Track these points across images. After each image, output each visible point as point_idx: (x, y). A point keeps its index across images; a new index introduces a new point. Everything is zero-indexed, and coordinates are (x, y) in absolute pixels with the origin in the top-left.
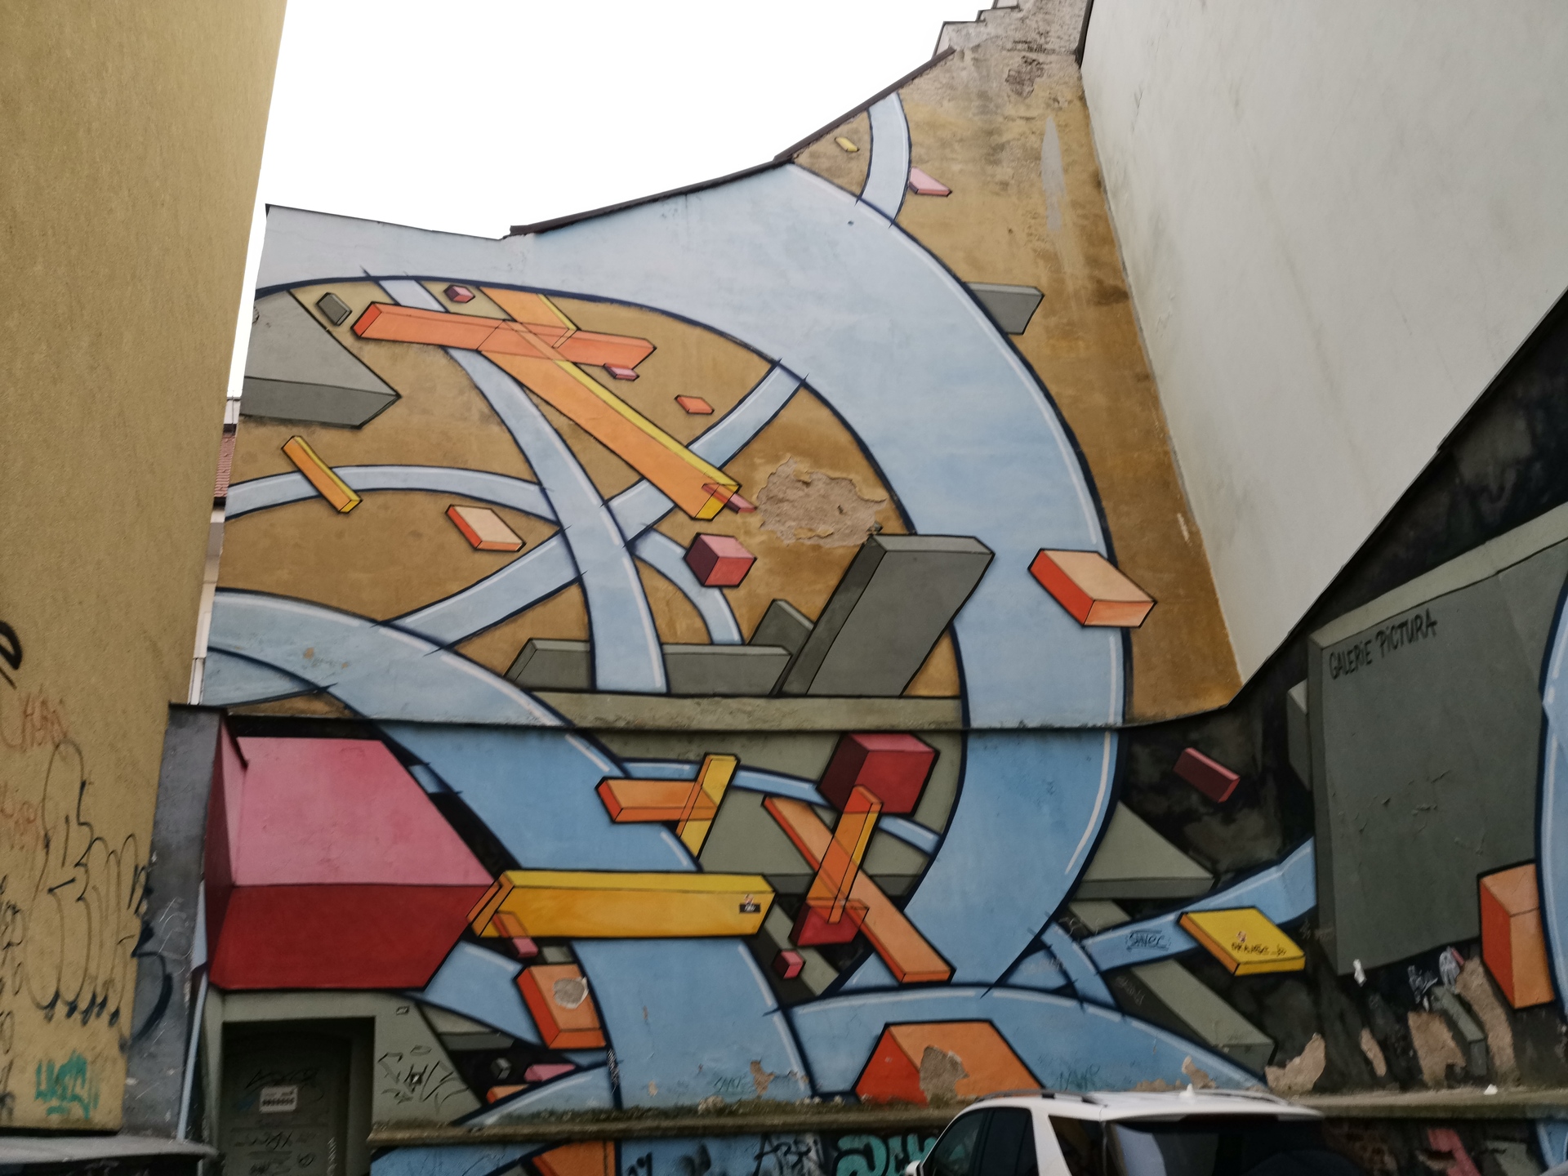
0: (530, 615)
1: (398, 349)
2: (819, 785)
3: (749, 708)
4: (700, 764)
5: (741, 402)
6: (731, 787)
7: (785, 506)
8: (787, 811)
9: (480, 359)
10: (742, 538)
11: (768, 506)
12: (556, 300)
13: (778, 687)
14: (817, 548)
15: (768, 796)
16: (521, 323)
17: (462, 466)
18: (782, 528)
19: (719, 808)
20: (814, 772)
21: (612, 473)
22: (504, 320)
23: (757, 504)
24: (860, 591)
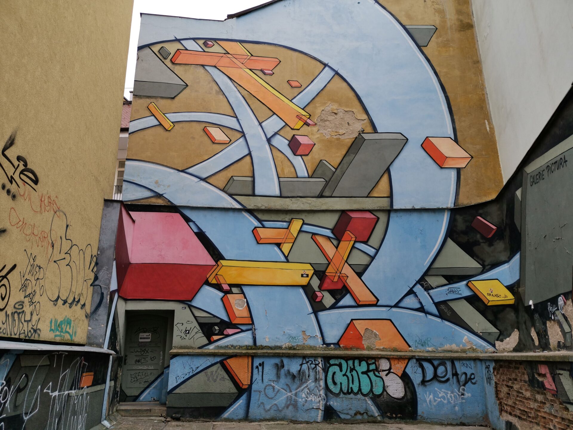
0: (232, 167)
1: (187, 67)
2: (333, 231)
3: (310, 202)
4: (290, 222)
5: (312, 81)
6: (300, 231)
7: (327, 123)
8: (320, 240)
9: (216, 69)
10: (310, 137)
11: (321, 123)
12: (244, 44)
13: (321, 194)
14: (338, 139)
15: (314, 234)
16: (231, 54)
17: (209, 112)
18: (326, 132)
19: (296, 239)
20: (331, 226)
21: (263, 112)
22: (225, 54)
23: (316, 122)
24: (354, 156)
